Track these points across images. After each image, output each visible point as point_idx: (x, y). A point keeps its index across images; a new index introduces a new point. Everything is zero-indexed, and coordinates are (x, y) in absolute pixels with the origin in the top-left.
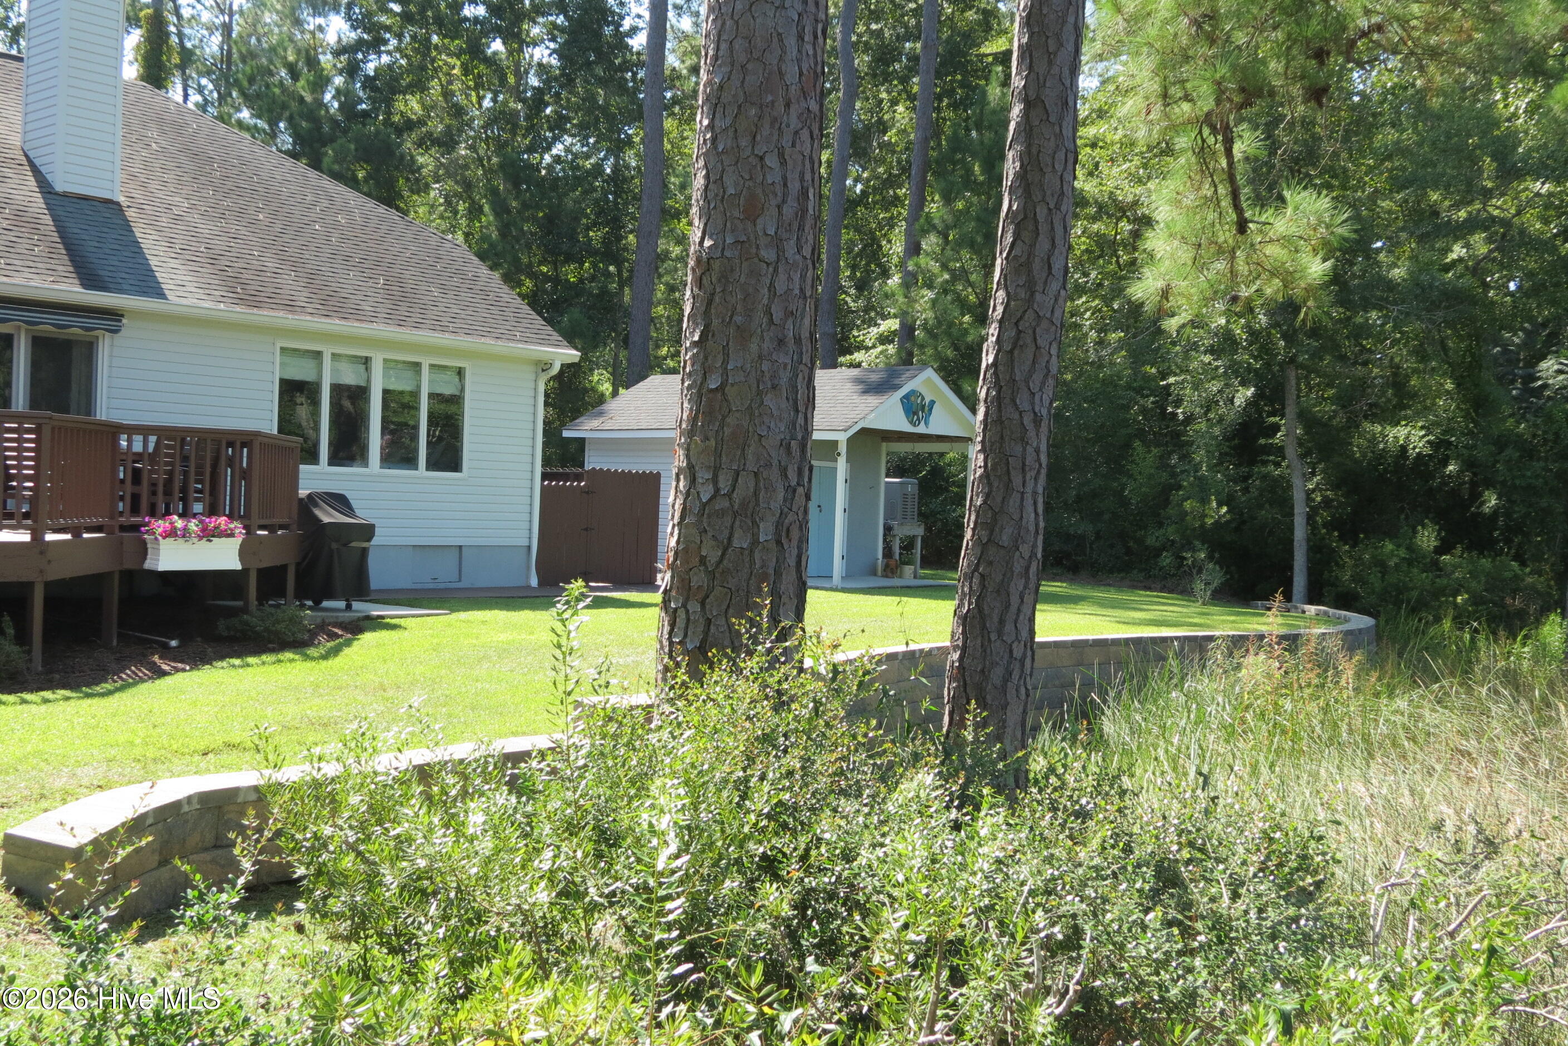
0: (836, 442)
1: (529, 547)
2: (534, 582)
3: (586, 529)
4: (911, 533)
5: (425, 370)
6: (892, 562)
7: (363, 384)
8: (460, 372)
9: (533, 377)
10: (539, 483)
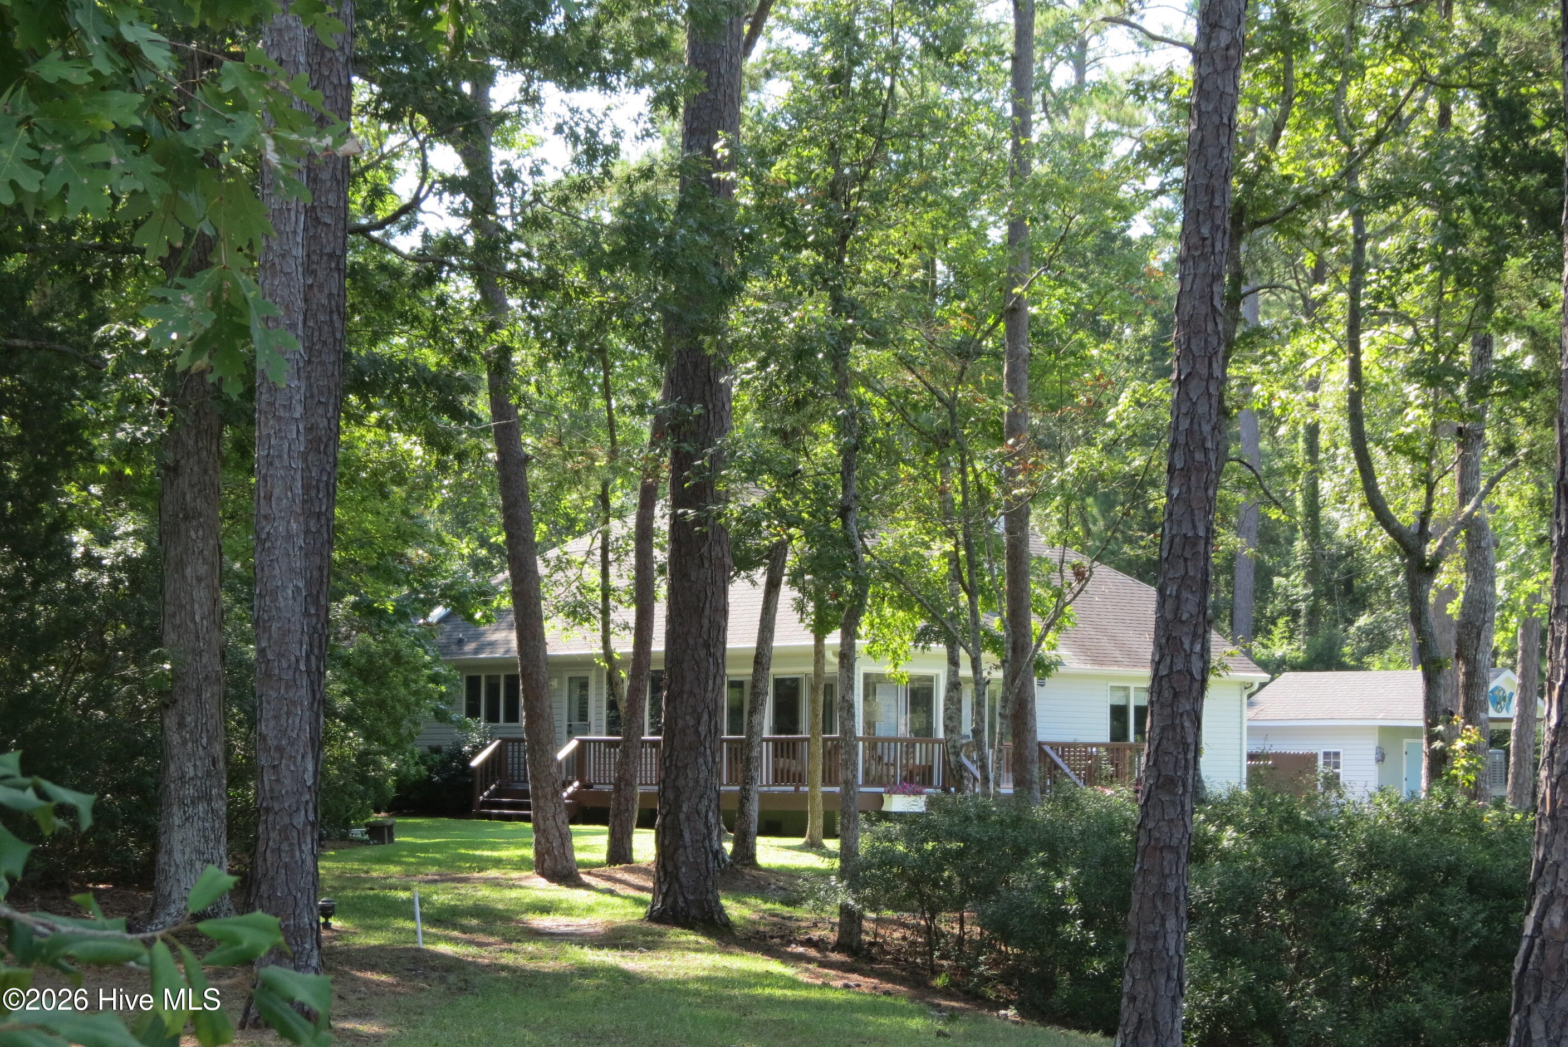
9: (1240, 692)
10: (1245, 763)
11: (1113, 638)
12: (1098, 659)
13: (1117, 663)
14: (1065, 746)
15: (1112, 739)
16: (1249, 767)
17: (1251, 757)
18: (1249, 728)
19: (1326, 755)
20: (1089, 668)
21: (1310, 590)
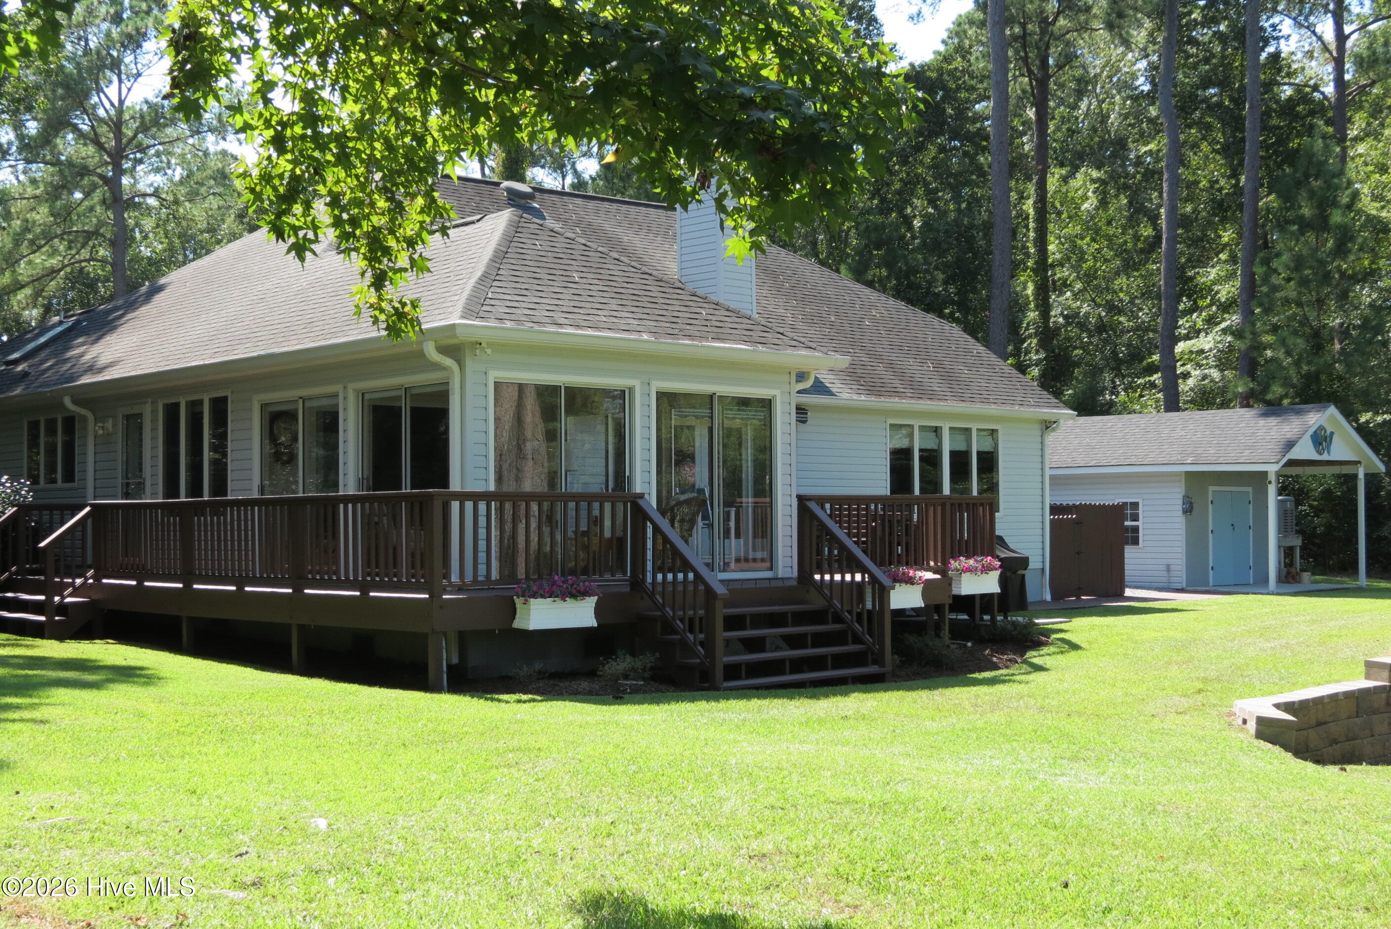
0: (1266, 472)
1: (1043, 570)
2: (1048, 597)
3: (1078, 553)
4: (1291, 544)
5: (974, 433)
6: (1293, 570)
7: (936, 447)
8: (993, 432)
9: (1039, 433)
10: (1048, 518)
11: (891, 365)
12: (874, 389)
13: (896, 393)
14: (834, 500)
15: (892, 492)
16: (1052, 521)
17: (1055, 509)
18: (1052, 477)
19: (1132, 503)
20: (863, 399)
21: (1042, 356)
